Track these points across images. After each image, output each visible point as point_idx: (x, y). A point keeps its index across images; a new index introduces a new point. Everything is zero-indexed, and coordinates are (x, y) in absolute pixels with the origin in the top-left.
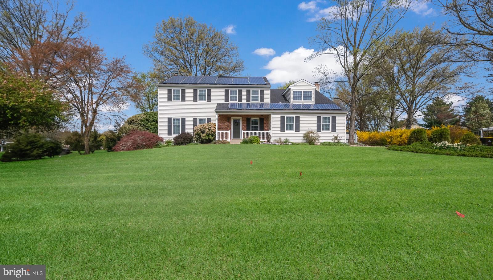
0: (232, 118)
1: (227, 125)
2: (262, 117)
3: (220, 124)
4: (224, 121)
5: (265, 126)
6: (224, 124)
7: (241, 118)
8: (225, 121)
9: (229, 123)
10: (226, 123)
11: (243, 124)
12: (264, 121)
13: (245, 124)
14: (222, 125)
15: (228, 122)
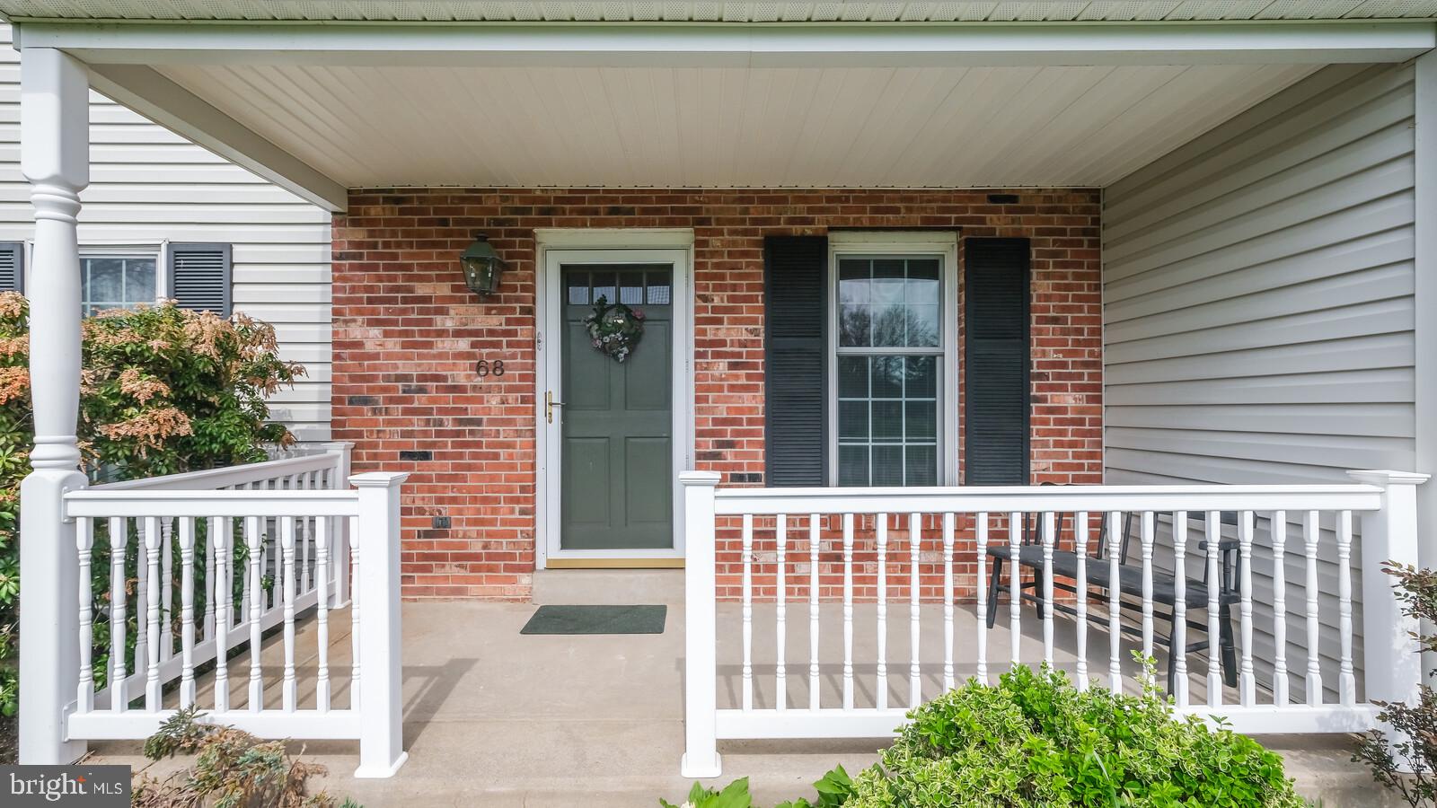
0: (547, 236)
1: (463, 344)
2: (1000, 224)
3: (356, 332)
4: (422, 289)
5: (1043, 353)
6: (419, 337)
7: (683, 236)
8: (444, 289)
9: (496, 321)
10: (449, 324)
11: (711, 332)
12: (1040, 286)
13: (742, 333)
14: (393, 345)
15: (486, 296)
